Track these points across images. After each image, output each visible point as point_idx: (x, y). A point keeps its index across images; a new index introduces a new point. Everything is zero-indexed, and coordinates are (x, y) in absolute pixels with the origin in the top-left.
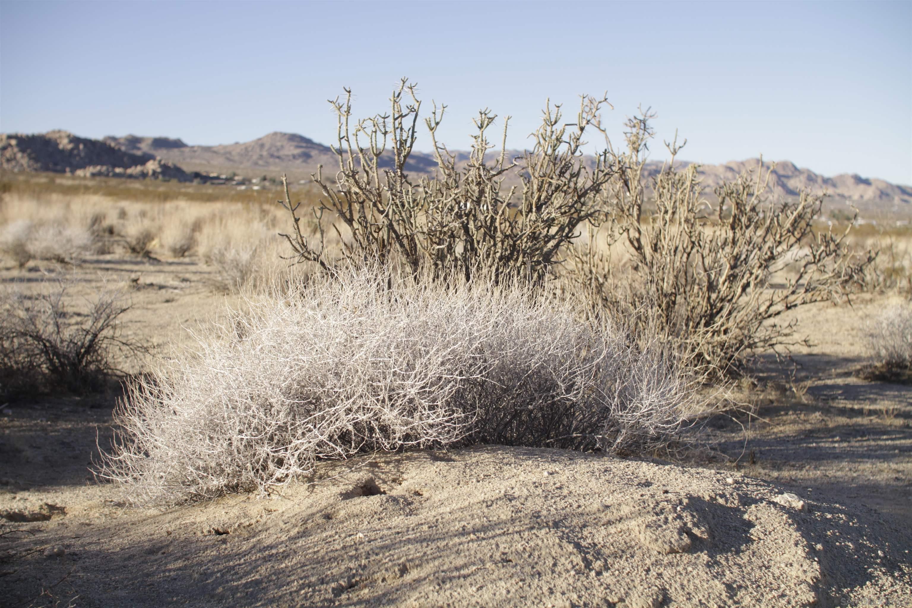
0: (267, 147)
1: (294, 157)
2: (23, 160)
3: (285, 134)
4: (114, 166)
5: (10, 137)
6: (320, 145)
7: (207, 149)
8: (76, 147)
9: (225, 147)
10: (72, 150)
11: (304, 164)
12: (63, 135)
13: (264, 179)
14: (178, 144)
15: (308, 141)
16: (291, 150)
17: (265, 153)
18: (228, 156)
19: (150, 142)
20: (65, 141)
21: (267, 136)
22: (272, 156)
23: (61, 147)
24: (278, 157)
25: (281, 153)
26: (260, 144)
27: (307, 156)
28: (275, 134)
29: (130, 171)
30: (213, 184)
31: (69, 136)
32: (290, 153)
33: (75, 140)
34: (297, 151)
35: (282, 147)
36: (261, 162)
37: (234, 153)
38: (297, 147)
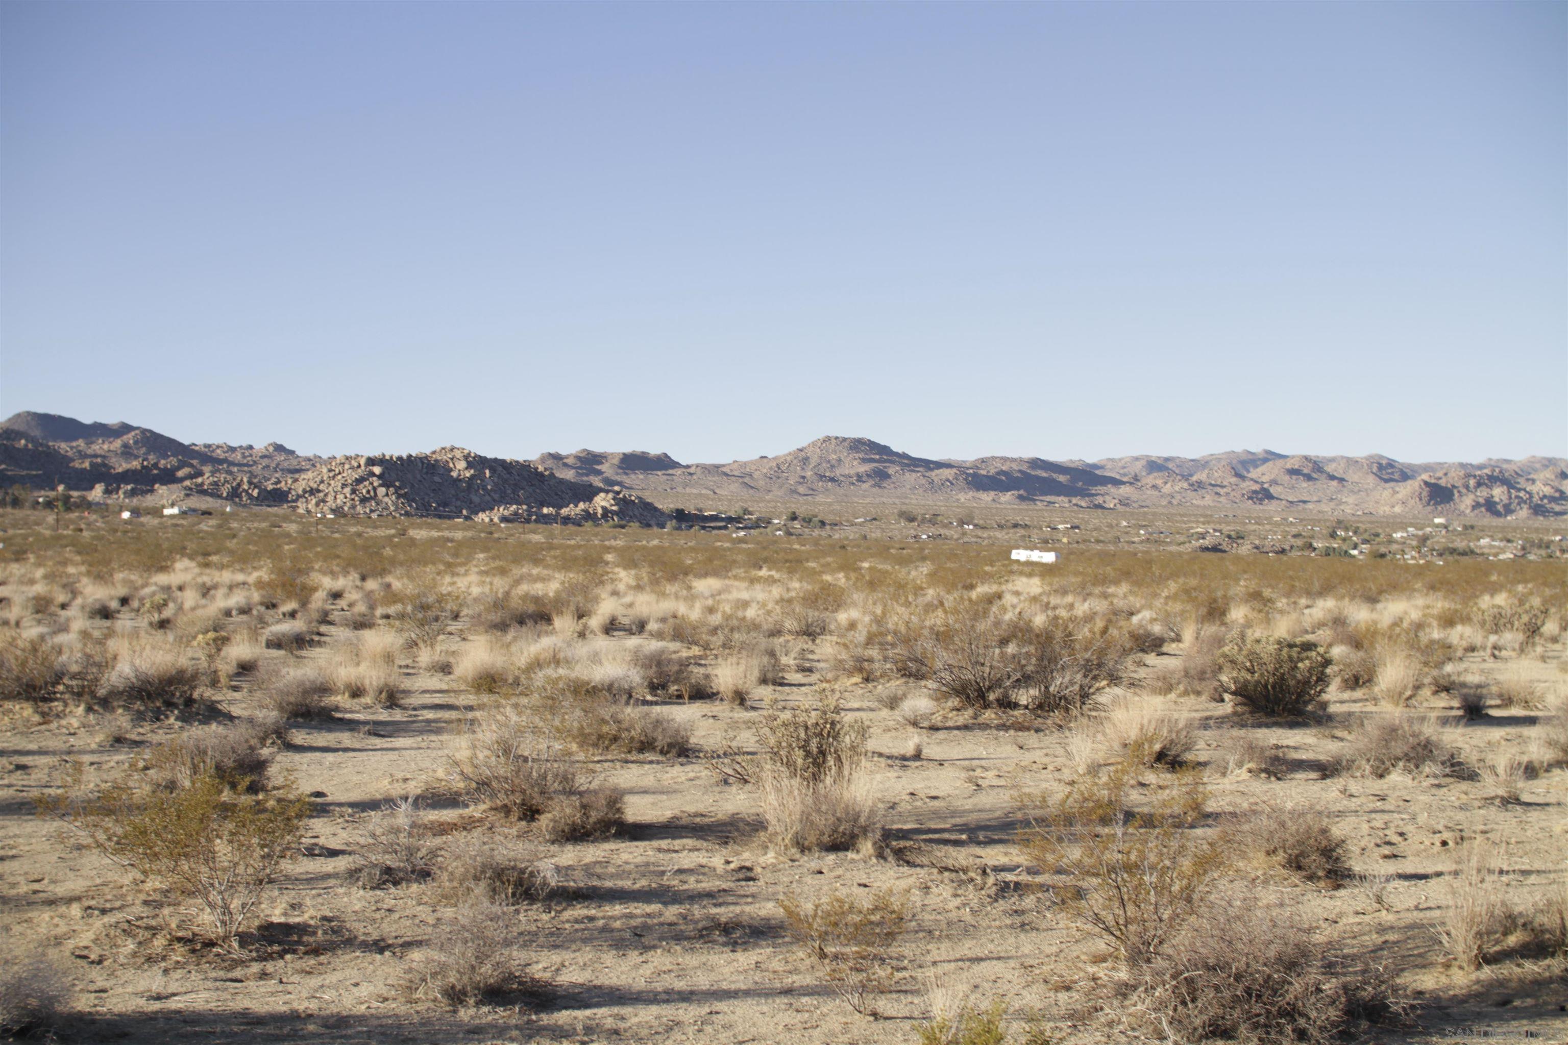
0: (814, 461)
1: (860, 478)
2: (387, 498)
3: (845, 439)
4: (542, 504)
5: (371, 462)
6: (905, 456)
7: (715, 470)
8: (479, 475)
9: (745, 465)
10: (473, 477)
11: (876, 490)
12: (458, 454)
13: (794, 517)
14: (664, 463)
15: (884, 450)
16: (854, 466)
17: (809, 474)
18: (747, 480)
19: (616, 461)
20: (462, 465)
21: (814, 444)
22: (822, 477)
23: (454, 474)
24: (832, 480)
25: (838, 472)
26: (802, 457)
27: (881, 476)
28: (828, 439)
29: (564, 511)
30: (704, 528)
31: (466, 457)
32: (852, 472)
33: (477, 462)
34: (863, 468)
35: (839, 460)
36: (801, 490)
37: (756, 475)
38: (864, 461)
